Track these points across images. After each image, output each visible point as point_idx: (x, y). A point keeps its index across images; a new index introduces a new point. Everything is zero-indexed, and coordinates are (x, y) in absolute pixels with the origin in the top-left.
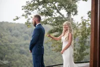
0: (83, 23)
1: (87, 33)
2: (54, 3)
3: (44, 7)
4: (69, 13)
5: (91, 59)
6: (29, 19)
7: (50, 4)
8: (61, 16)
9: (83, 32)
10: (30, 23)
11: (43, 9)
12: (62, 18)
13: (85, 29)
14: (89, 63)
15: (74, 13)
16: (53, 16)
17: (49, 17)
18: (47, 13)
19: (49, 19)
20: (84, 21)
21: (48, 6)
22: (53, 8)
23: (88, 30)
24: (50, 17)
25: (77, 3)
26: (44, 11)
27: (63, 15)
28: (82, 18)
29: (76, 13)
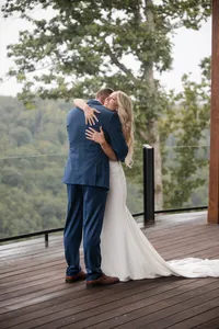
0: (188, 92)
1: (198, 121)
2: (102, 34)
3: (72, 48)
4: (147, 65)
5: (211, 199)
6: (29, 84)
7: (90, 38)
8: (123, 74)
9: (189, 119)
10: (32, 96)
11: (70, 53)
12: (126, 79)
13: (195, 111)
14: (205, 212)
15: (161, 64)
16: (101, 74)
17: (88, 76)
18: (82, 64)
19: (87, 84)
20: (192, 88)
21: (84, 44)
22: (100, 50)
23: (201, 114)
24: (90, 77)
25: (169, 35)
26: (74, 58)
27: (129, 72)
28: (185, 77)
29: (167, 65)
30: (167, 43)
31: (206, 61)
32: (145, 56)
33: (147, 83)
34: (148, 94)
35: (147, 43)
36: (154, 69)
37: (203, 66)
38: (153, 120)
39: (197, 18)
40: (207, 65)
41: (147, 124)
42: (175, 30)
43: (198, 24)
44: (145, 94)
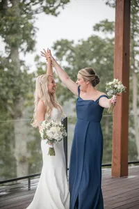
0: (40, 71)
4: (13, 47)
30: (31, 28)
31: (58, 43)
32: (12, 38)
33: (14, 63)
34: (15, 73)
35: (14, 27)
36: (20, 50)
37: (55, 48)
38: (20, 96)
39: (56, 5)
40: (59, 47)
41: (14, 100)
42: (36, 15)
43: (57, 11)
44: (12, 73)
